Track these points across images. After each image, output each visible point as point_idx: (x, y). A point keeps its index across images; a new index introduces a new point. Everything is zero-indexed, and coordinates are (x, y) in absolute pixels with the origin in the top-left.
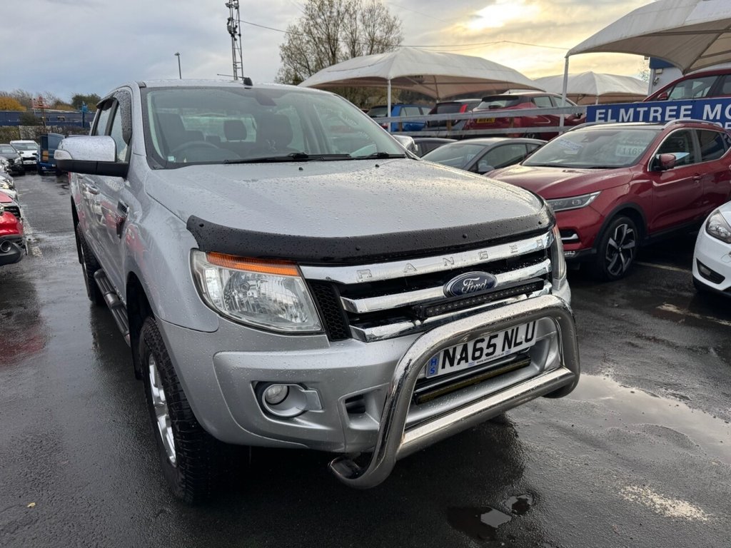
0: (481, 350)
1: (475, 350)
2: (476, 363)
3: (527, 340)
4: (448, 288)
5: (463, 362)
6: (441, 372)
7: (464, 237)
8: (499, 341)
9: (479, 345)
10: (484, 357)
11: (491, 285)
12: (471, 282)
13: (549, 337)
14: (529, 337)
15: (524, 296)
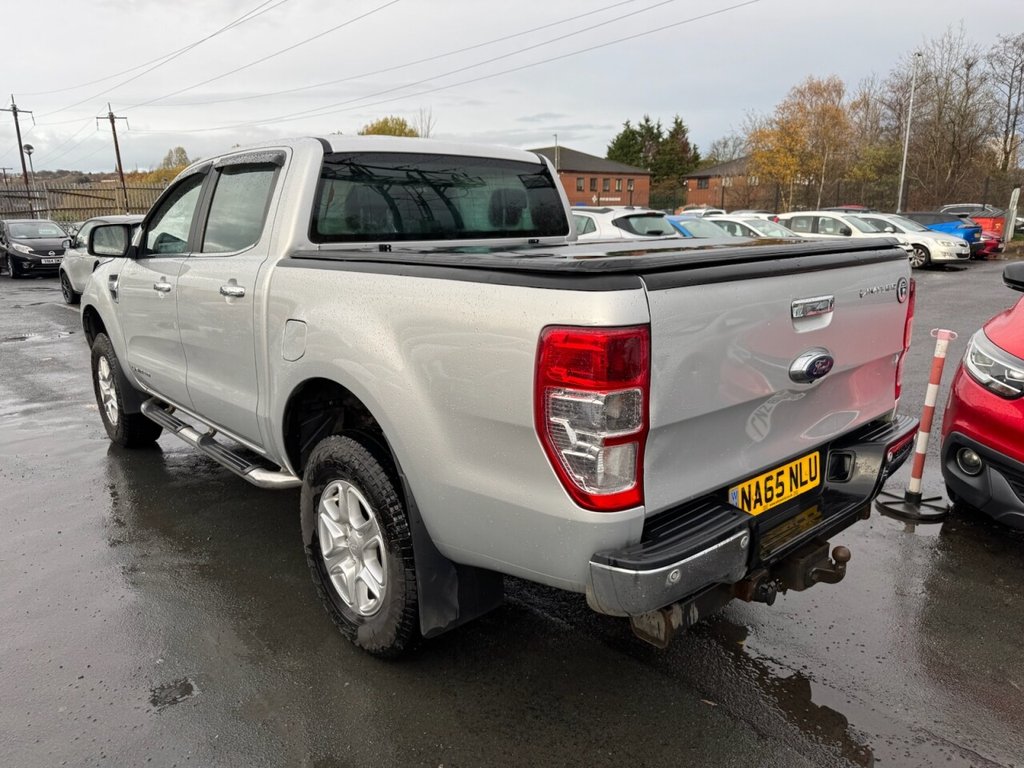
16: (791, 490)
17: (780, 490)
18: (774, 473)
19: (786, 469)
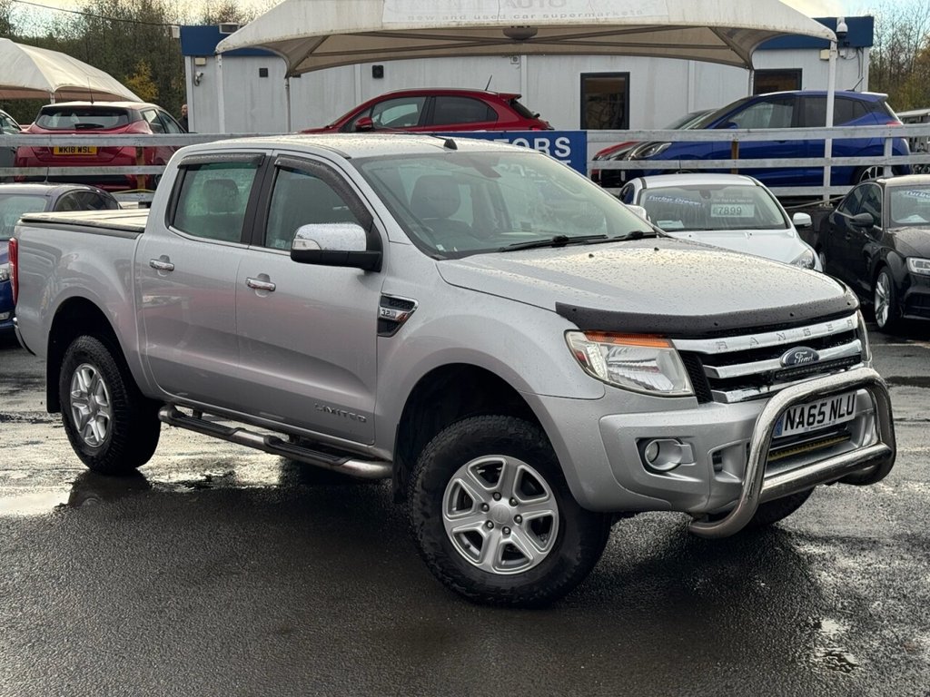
0: (814, 416)
1: (810, 415)
2: (810, 429)
3: (849, 413)
4: (784, 361)
5: (800, 426)
6: (785, 434)
7: (792, 315)
8: (827, 409)
9: (813, 411)
10: (816, 424)
11: (816, 358)
12: (802, 356)
13: (865, 414)
14: (850, 410)
15: (843, 370)
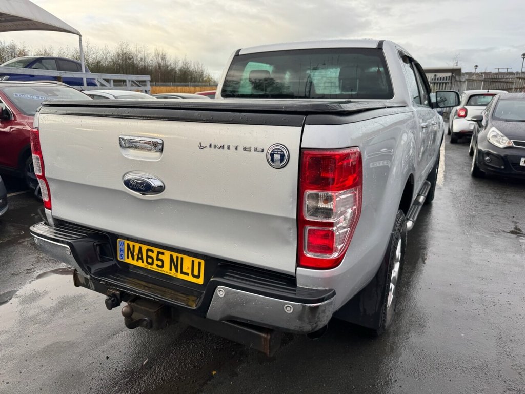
16: (171, 269)
17: (160, 263)
18: (156, 250)
19: (167, 254)
